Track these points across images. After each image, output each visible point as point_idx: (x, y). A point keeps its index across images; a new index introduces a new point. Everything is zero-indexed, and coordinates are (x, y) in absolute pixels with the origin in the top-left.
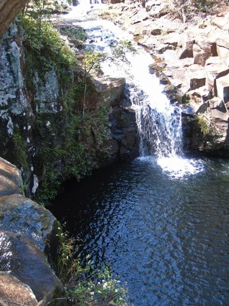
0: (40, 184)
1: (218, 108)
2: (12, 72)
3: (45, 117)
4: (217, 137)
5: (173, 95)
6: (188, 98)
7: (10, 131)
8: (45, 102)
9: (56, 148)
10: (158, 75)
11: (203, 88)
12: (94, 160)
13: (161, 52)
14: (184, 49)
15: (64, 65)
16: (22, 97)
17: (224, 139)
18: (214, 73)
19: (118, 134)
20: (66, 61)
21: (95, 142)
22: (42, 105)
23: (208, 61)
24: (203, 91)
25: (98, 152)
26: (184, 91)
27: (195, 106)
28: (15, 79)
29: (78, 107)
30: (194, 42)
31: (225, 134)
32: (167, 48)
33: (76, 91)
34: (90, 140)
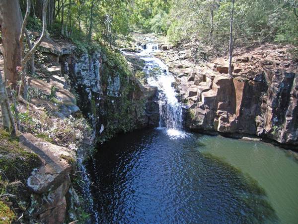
0: (104, 129)
1: (201, 107)
2: (95, 73)
3: (112, 98)
4: (198, 122)
5: (180, 98)
6: (187, 101)
7: (90, 98)
8: (113, 91)
9: (116, 114)
10: (175, 88)
12: (135, 124)
13: (180, 77)
14: (191, 76)
15: (125, 75)
16: (98, 85)
17: (202, 123)
18: (201, 89)
19: (149, 113)
20: (126, 73)
21: (137, 115)
22: (111, 92)
23: (200, 84)
24: (194, 98)
25: (137, 120)
26: (186, 97)
27: (189, 105)
28: (96, 76)
29: (129, 97)
30: (196, 74)
31: (202, 121)
32: (184, 75)
33: (130, 89)
34: (134, 114)
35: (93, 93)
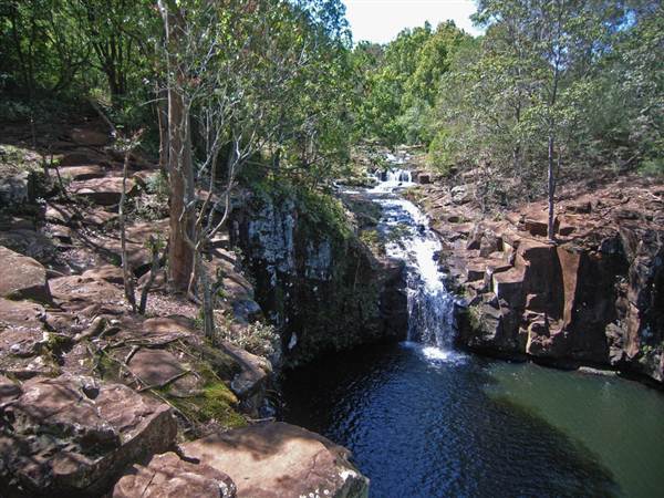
0: (298, 342)
1: (491, 303)
2: (284, 238)
3: (313, 283)
4: (486, 333)
5: (450, 284)
6: (464, 290)
7: (273, 283)
8: (316, 269)
9: (321, 314)
10: (440, 263)
11: (479, 281)
12: (358, 334)
13: (453, 240)
14: (474, 239)
15: (340, 239)
16: (289, 259)
17: (493, 336)
18: (492, 267)
19: (386, 314)
20: (342, 235)
21: (361, 317)
22: (313, 271)
23: (491, 255)
24: (479, 284)
25: (362, 327)
26: (461, 281)
27: (469, 298)
28: (286, 244)
29: (348, 280)
30: (483, 235)
31: (495, 332)
32: (459, 237)
33: (350, 265)
34: (356, 313)
35: (280, 274)
